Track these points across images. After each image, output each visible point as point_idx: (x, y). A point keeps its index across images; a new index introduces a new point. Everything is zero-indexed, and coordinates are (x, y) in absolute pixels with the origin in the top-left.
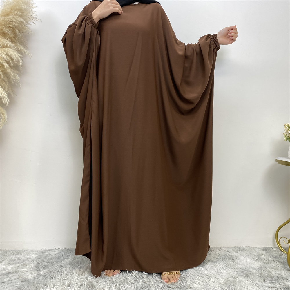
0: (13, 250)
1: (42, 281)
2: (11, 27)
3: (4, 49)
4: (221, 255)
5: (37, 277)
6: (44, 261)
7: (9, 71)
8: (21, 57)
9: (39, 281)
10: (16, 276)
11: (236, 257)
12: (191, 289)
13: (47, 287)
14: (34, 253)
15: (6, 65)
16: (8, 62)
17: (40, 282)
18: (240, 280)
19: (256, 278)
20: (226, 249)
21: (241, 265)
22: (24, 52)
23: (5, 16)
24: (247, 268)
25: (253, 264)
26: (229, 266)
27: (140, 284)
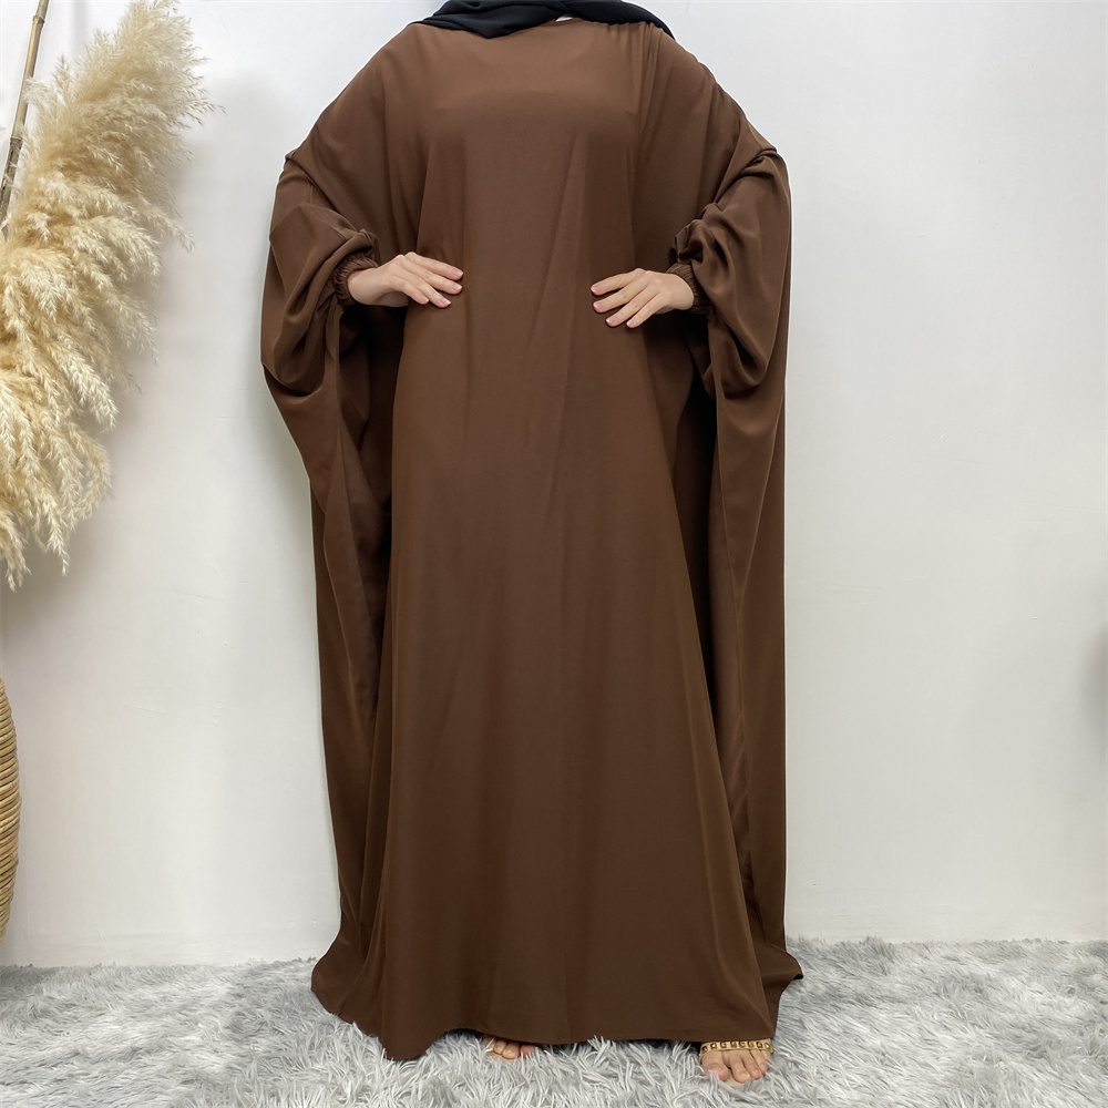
0: (144, 968)
1: (259, 1078)
2: (117, 141)
3: (94, 220)
4: (928, 975)
5: (238, 1064)
6: (260, 1007)
7: (113, 300)
8: (154, 248)
9: (248, 1079)
10: (160, 1063)
11: (990, 980)
12: (823, 1105)
13: (279, 1101)
14: (219, 975)
15: (103, 280)
16: (107, 269)
17: (253, 1083)
18: (1011, 1070)
19: (1072, 1060)
20: (949, 953)
21: (1012, 1011)
22: (166, 228)
23: (92, 100)
24: (1036, 1024)
25: (1059, 1008)
26: (963, 1017)
27: (625, 1086)
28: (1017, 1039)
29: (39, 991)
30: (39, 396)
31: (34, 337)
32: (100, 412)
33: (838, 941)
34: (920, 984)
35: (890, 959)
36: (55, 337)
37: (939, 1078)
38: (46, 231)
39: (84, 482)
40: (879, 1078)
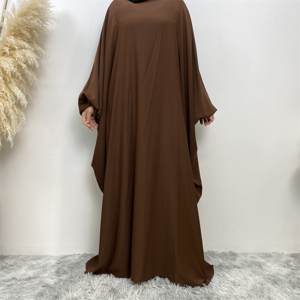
0: (33, 256)
1: (63, 286)
2: (29, 28)
4: (246, 261)
5: (58, 282)
6: (64, 267)
7: (27, 71)
8: (37, 60)
9: (60, 286)
10: (37, 281)
11: (263, 263)
13: (69, 292)
14: (53, 258)
15: (24, 66)
17: (61, 287)
18: (268, 287)
19: (284, 285)
20: (252, 256)
21: (269, 272)
22: (42, 53)
24: (275, 275)
25: (281, 271)
26: (255, 272)
27: (163, 290)
28: (270, 279)
29: (4, 262)
30: (6, 98)
31: (5, 82)
32: (22, 103)
33: (222, 252)
34: (244, 263)
35: (236, 257)
36: (10, 82)
37: (248, 289)
38: (8, 52)
39: (18, 122)
40: (232, 288)
